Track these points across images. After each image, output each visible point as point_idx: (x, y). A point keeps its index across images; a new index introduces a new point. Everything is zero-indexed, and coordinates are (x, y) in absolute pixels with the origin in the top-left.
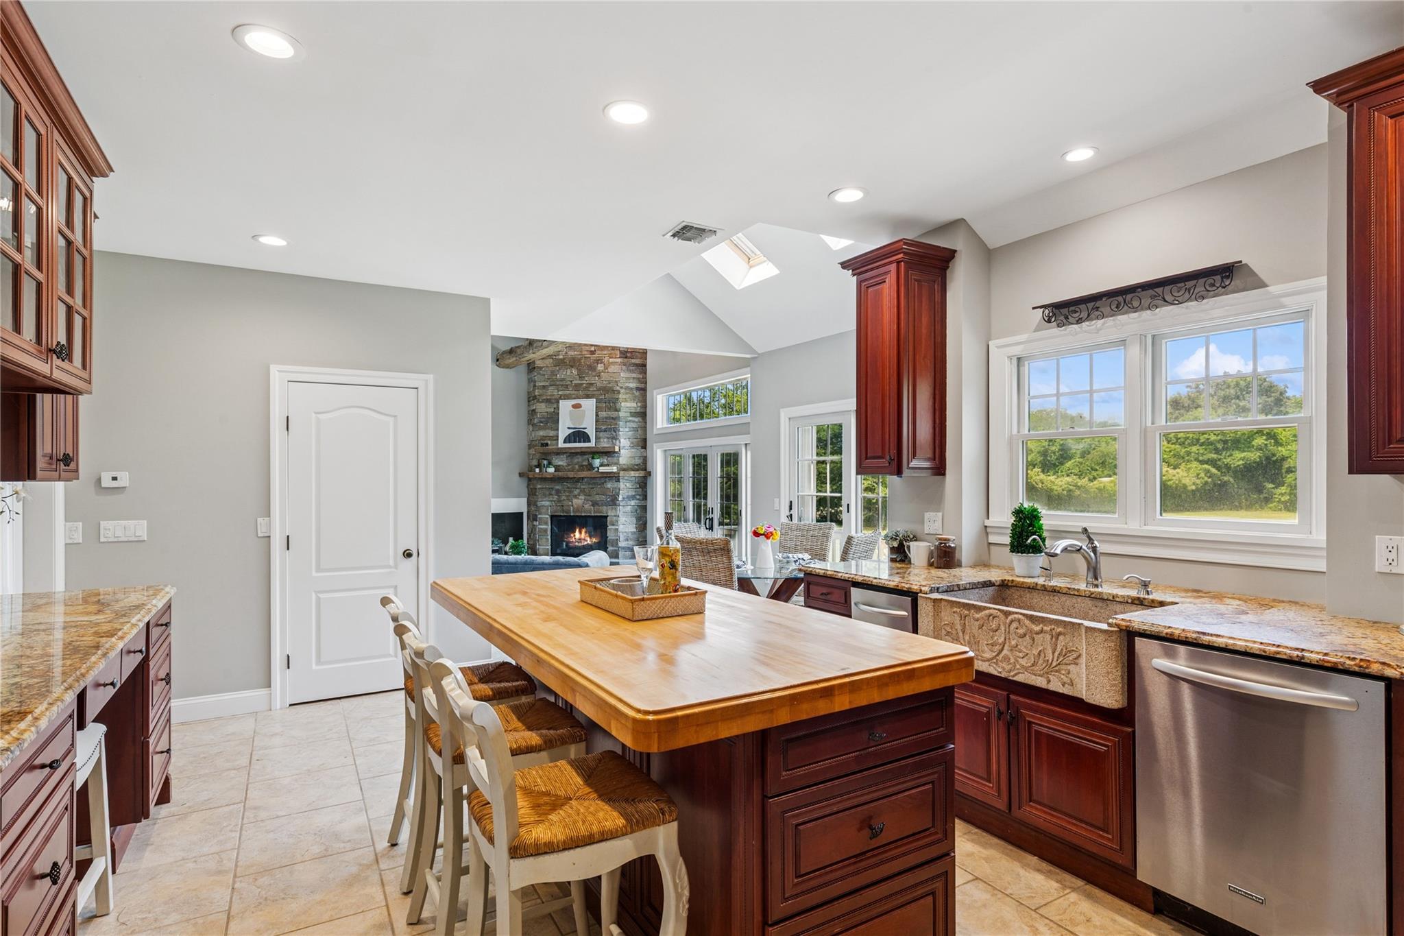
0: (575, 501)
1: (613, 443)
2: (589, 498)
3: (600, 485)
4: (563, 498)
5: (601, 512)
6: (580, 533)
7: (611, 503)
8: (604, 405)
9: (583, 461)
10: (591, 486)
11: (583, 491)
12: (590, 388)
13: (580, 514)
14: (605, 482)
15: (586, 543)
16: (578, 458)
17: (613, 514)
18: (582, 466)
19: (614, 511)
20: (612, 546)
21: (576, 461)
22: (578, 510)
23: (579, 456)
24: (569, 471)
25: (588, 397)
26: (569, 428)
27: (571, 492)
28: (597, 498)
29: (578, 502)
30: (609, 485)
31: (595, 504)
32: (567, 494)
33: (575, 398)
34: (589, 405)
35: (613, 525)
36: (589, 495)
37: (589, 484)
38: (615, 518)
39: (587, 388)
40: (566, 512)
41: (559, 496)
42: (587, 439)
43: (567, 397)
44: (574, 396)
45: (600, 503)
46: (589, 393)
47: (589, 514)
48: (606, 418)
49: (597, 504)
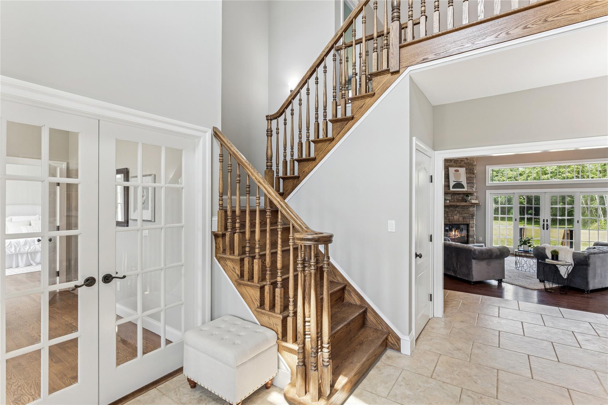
0: (455, 217)
1: (472, 189)
2: (460, 215)
3: (466, 209)
4: (450, 215)
5: (467, 222)
6: (455, 232)
7: (471, 218)
8: (468, 171)
9: (459, 197)
10: (462, 210)
11: (459, 212)
12: (461, 162)
13: (457, 223)
14: (469, 207)
15: (458, 237)
16: (457, 196)
17: (472, 223)
18: (459, 200)
19: (472, 221)
20: (472, 238)
21: (455, 197)
22: (456, 222)
23: (457, 195)
24: (453, 202)
25: (461, 167)
26: (454, 181)
27: (453, 212)
28: (465, 215)
29: (456, 217)
30: (471, 209)
31: (464, 218)
32: (451, 213)
33: (455, 167)
34: (462, 171)
35: (472, 228)
36: (462, 214)
37: (461, 208)
38: (473, 225)
39: (460, 163)
40: (451, 222)
41: (448, 215)
42: (463, 187)
43: (452, 166)
44: (454, 166)
45: (466, 218)
46: (461, 165)
47: (461, 223)
48: (469, 177)
49: (465, 218)
